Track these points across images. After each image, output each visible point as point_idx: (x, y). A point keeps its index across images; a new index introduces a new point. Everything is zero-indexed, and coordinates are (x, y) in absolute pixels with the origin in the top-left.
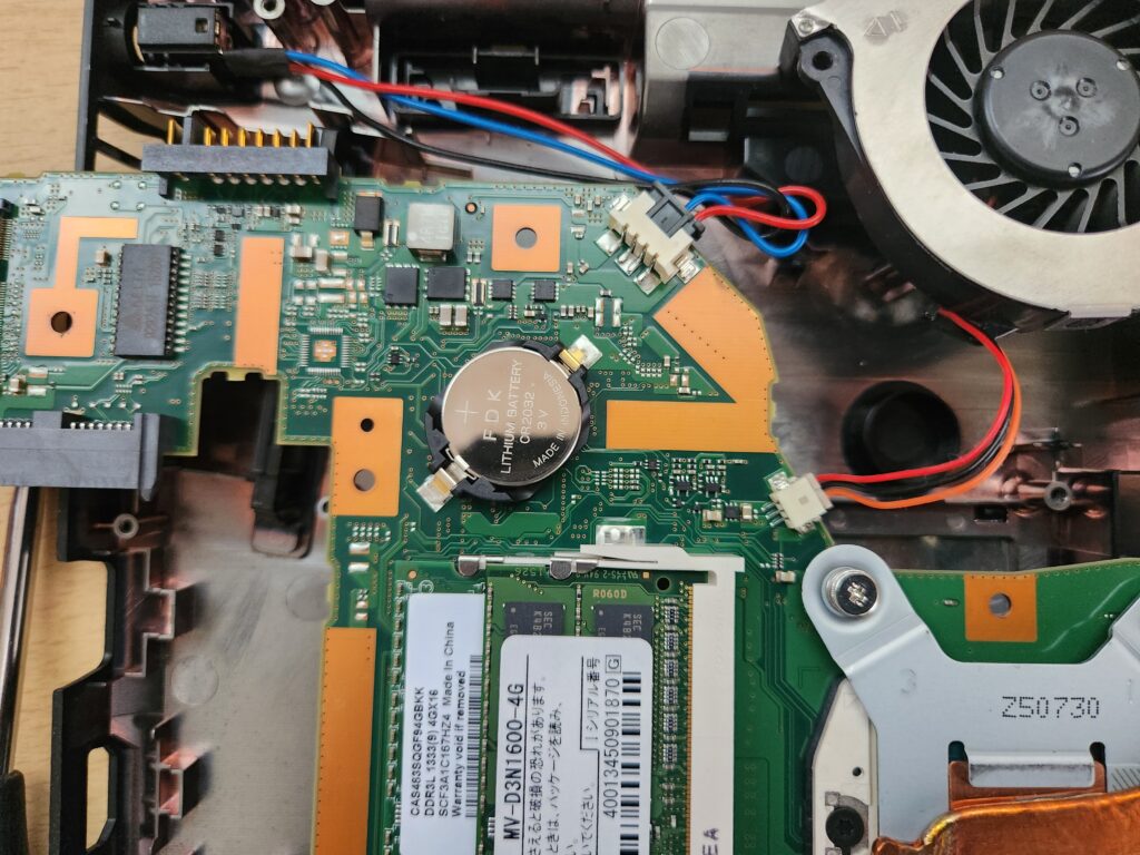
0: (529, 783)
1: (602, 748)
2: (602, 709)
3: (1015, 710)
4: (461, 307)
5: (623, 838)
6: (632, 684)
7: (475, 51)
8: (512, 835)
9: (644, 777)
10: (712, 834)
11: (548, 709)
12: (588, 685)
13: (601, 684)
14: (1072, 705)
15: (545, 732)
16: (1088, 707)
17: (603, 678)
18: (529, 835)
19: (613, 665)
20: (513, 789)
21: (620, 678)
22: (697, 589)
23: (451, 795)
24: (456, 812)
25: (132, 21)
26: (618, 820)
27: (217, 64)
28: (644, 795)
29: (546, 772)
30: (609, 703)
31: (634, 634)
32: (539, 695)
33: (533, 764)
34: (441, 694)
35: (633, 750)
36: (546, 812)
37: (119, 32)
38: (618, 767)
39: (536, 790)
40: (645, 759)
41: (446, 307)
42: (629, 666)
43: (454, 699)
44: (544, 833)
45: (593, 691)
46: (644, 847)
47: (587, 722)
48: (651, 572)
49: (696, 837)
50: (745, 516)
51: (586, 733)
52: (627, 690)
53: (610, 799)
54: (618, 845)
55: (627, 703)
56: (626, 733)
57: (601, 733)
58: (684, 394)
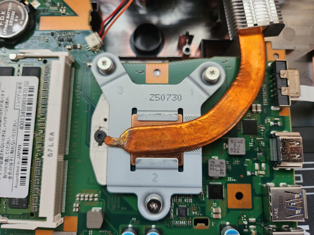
1: (21, 108)
2: (22, 97)
3: (154, 98)
5: (25, 135)
6: (31, 89)
9: (33, 117)
10: (52, 134)
11: (5, 97)
12: (18, 90)
13: (22, 90)
14: (172, 97)
15: (4, 104)
16: (178, 97)
17: (23, 88)
19: (26, 84)
21: (28, 88)
22: (54, 62)
26: (24, 130)
28: (32, 122)
29: (3, 116)
30: (24, 95)
31: (34, 75)
32: (3, 93)
35: (30, 109)
36: (2, 128)
38: (25, 114)
40: (33, 112)
42: (31, 84)
44: (1, 134)
45: (20, 92)
46: (31, 138)
47: (17, 101)
48: (42, 57)
49: (47, 136)
50: (79, 47)
51: (16, 104)
52: (30, 91)
53: (22, 124)
54: (23, 138)
55: (29, 95)
56: (28, 104)
57: (21, 104)
58: (64, 14)
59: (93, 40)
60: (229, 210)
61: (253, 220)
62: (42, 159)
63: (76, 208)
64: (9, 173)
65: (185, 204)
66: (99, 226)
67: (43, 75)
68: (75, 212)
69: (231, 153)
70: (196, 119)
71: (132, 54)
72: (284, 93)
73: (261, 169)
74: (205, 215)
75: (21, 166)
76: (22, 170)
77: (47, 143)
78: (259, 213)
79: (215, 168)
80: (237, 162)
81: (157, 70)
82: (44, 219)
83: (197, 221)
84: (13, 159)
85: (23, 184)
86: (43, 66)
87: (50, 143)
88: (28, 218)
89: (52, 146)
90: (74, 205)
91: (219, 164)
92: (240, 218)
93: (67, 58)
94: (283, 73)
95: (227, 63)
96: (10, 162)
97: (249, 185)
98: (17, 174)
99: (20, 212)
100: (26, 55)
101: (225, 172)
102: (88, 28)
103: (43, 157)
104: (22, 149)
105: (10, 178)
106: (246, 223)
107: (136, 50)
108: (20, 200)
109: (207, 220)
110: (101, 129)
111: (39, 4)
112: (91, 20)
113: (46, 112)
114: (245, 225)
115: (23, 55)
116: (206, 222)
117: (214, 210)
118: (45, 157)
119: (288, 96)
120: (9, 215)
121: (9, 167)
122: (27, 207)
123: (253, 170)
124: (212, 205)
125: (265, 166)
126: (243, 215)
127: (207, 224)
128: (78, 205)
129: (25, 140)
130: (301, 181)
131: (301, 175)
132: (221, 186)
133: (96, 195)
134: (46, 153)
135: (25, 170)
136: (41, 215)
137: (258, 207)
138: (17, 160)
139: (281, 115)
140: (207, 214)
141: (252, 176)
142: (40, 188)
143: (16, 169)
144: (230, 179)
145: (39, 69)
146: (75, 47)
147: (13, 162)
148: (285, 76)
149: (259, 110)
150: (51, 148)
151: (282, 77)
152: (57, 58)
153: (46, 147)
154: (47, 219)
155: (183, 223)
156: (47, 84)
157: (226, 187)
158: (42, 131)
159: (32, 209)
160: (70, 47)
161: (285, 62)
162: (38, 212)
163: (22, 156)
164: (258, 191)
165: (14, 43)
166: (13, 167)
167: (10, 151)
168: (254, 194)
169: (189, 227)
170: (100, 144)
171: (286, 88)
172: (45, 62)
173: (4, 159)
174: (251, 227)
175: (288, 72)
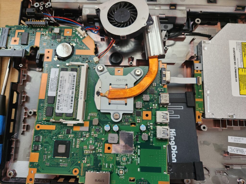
0: (62, 86)
1: (70, 82)
3: (117, 80)
4: (60, 39)
5: (72, 92)
6: (74, 76)
7: (65, 13)
8: (60, 91)
9: (75, 86)
10: (82, 92)
11: (65, 79)
12: (70, 76)
13: (71, 76)
14: (124, 80)
15: (64, 81)
16: (126, 80)
17: (71, 75)
18: (62, 92)
20: (60, 87)
21: (73, 76)
22: (82, 67)
23: (54, 89)
24: (55, 91)
25: (26, 10)
26: (72, 90)
27: (35, 14)
28: (75, 88)
29: (64, 85)
30: (72, 78)
31: (75, 71)
32: (64, 77)
33: (63, 84)
34: (54, 79)
35: (74, 83)
36: (64, 89)
37: (24, 11)
38: (72, 85)
39: (63, 87)
40: (75, 84)
41: (58, 39)
42: (74, 74)
43: (55, 79)
44: (63, 91)
45: (70, 77)
46: (74, 93)
47: (69, 80)
48: (78, 65)
49: (80, 92)
50: (90, 61)
51: (69, 81)
52: (74, 77)
53: (71, 88)
54: (71, 93)
55: (74, 78)
56: (73, 81)
57: (70, 81)
58: (85, 49)
59: (96, 59)
60: (143, 120)
61: (152, 124)
62: (78, 100)
63: (89, 118)
64: (66, 105)
65: (128, 117)
66: (97, 124)
67: (78, 71)
68: (89, 120)
69: (144, 100)
70: (132, 88)
71: (110, 64)
72: (163, 79)
73: (155, 106)
74: (135, 122)
75: (71, 102)
76: (71, 104)
77: (80, 95)
78: (154, 122)
79: (138, 105)
80: (146, 103)
81: (119, 71)
82: (78, 120)
83: (132, 124)
84: (68, 100)
85: (71, 108)
86: (78, 68)
87: (81, 95)
88: (72, 120)
89: (82, 96)
90: (88, 117)
91: (140, 103)
92: (147, 123)
93: (87, 65)
94: (164, 72)
95: (145, 68)
96: (67, 101)
97: (151, 112)
98: (69, 105)
99: (70, 118)
100: (72, 64)
101: (142, 106)
102: (94, 54)
103: (78, 99)
104: (71, 97)
105: (66, 106)
106: (149, 125)
107: (111, 62)
108: (70, 114)
109: (135, 123)
110: (99, 91)
111: (75, 45)
112: (95, 51)
113: (80, 84)
114: (148, 125)
115: (71, 64)
116: (135, 124)
117: (138, 120)
118: (79, 99)
119: (165, 80)
120: (66, 119)
121: (66, 102)
122: (72, 117)
123: (152, 106)
124: (137, 118)
125: (157, 105)
126: (148, 122)
127: (135, 125)
128: (89, 117)
129: (72, 93)
130: (173, 113)
131: (173, 111)
132: (141, 112)
133: (96, 114)
134: (79, 98)
135: (72, 104)
136: (77, 119)
137: (154, 119)
138: (69, 100)
139: (163, 87)
140: (135, 121)
141: (152, 108)
142: (77, 110)
143: (69, 103)
144: (144, 109)
145: (77, 69)
146: (89, 61)
147: (68, 101)
148: (164, 74)
149: (155, 85)
150: (81, 96)
151: (163, 73)
152: (83, 65)
153: (80, 96)
154: (80, 120)
155: (126, 124)
156: (80, 75)
157: (142, 112)
158: (78, 91)
159: (74, 117)
160: (87, 61)
161: (165, 68)
162: (76, 118)
163: (71, 99)
164: (154, 114)
165: (66, 59)
166: (68, 102)
167: (67, 97)
168: (152, 115)
169: (129, 125)
170: (98, 96)
171: (165, 77)
172: (79, 67)
173: (64, 100)
174: (151, 126)
175: (166, 72)
